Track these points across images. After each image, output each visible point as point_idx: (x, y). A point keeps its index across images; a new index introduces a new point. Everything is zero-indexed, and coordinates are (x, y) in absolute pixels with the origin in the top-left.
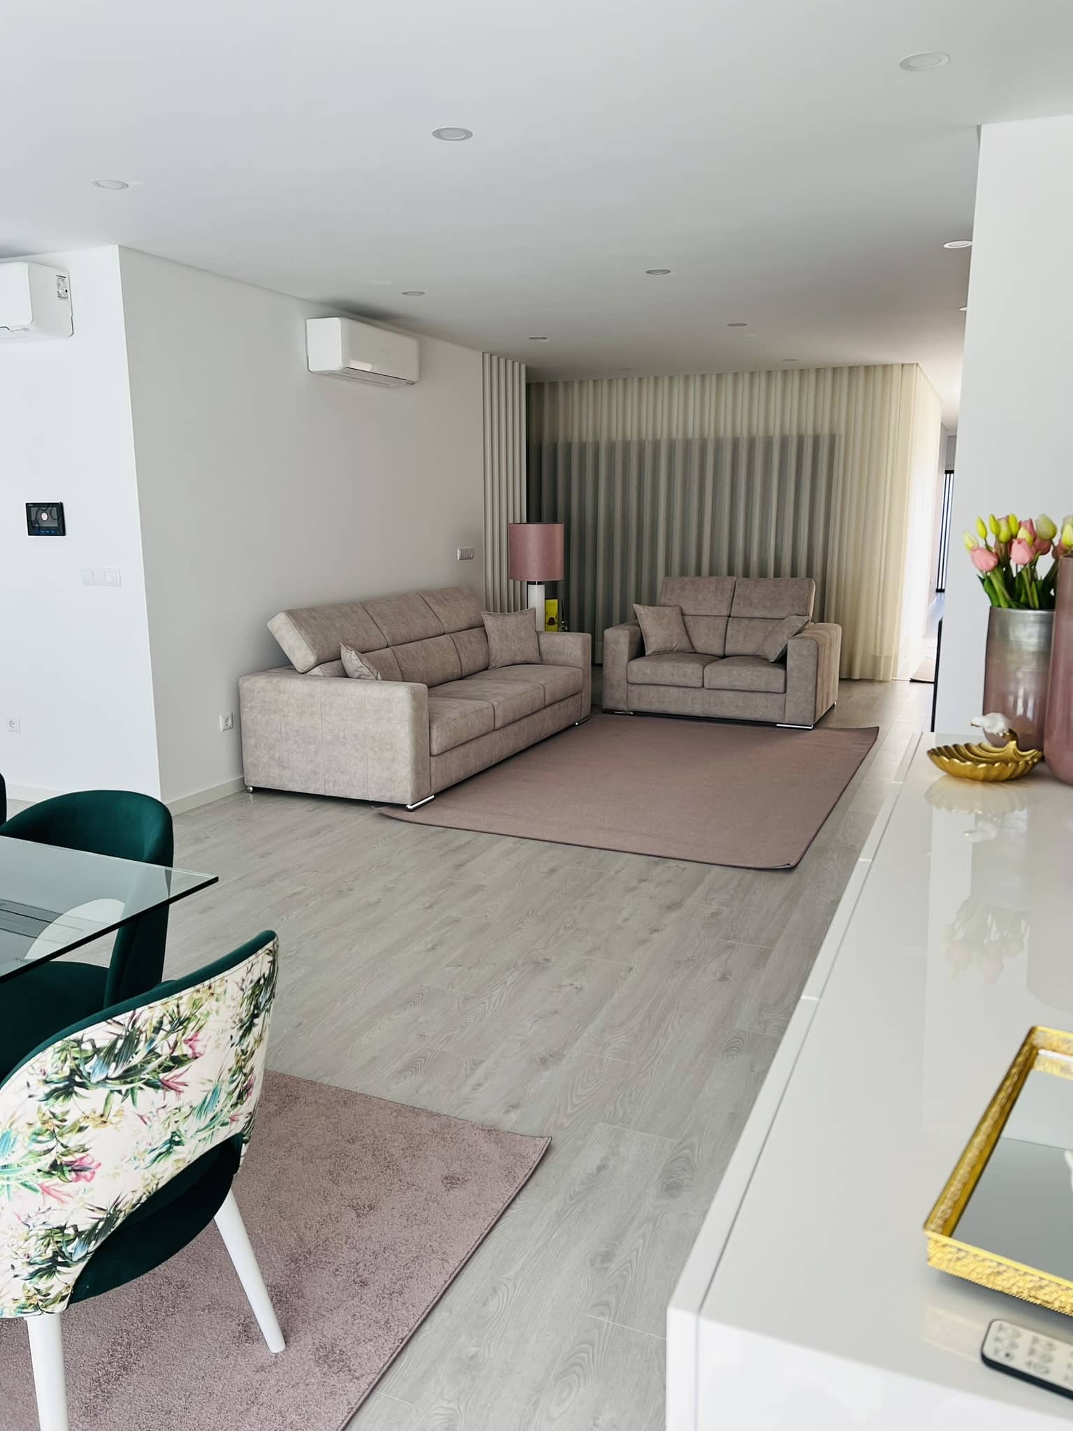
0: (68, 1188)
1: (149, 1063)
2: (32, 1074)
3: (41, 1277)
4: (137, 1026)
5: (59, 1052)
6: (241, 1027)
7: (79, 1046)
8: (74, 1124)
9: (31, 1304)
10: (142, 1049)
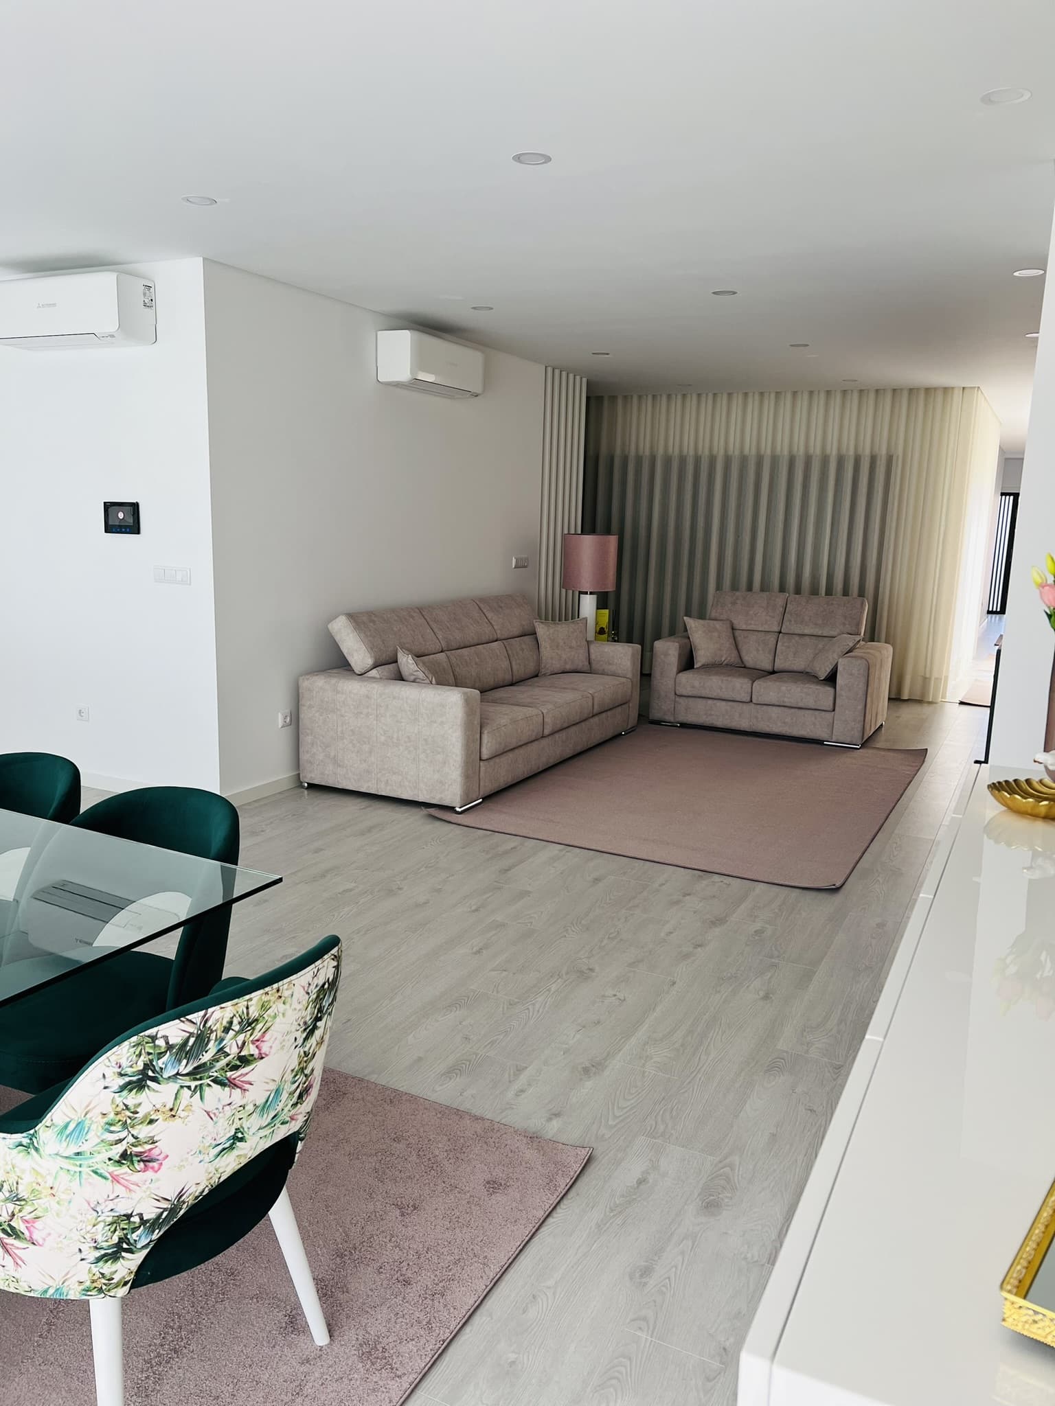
0: (136, 1177)
1: (218, 1061)
2: (109, 1067)
3: (106, 1261)
4: (208, 1025)
5: (134, 1046)
6: (305, 1030)
7: (153, 1042)
8: (146, 1116)
9: (95, 1288)
10: (212, 1048)
